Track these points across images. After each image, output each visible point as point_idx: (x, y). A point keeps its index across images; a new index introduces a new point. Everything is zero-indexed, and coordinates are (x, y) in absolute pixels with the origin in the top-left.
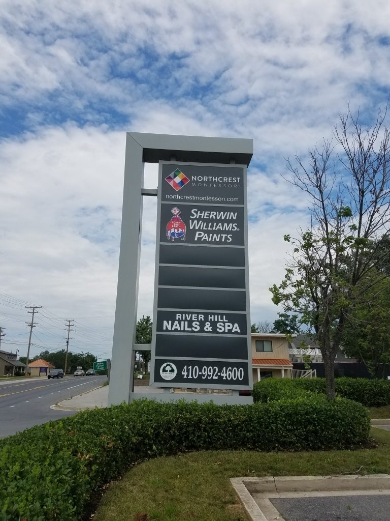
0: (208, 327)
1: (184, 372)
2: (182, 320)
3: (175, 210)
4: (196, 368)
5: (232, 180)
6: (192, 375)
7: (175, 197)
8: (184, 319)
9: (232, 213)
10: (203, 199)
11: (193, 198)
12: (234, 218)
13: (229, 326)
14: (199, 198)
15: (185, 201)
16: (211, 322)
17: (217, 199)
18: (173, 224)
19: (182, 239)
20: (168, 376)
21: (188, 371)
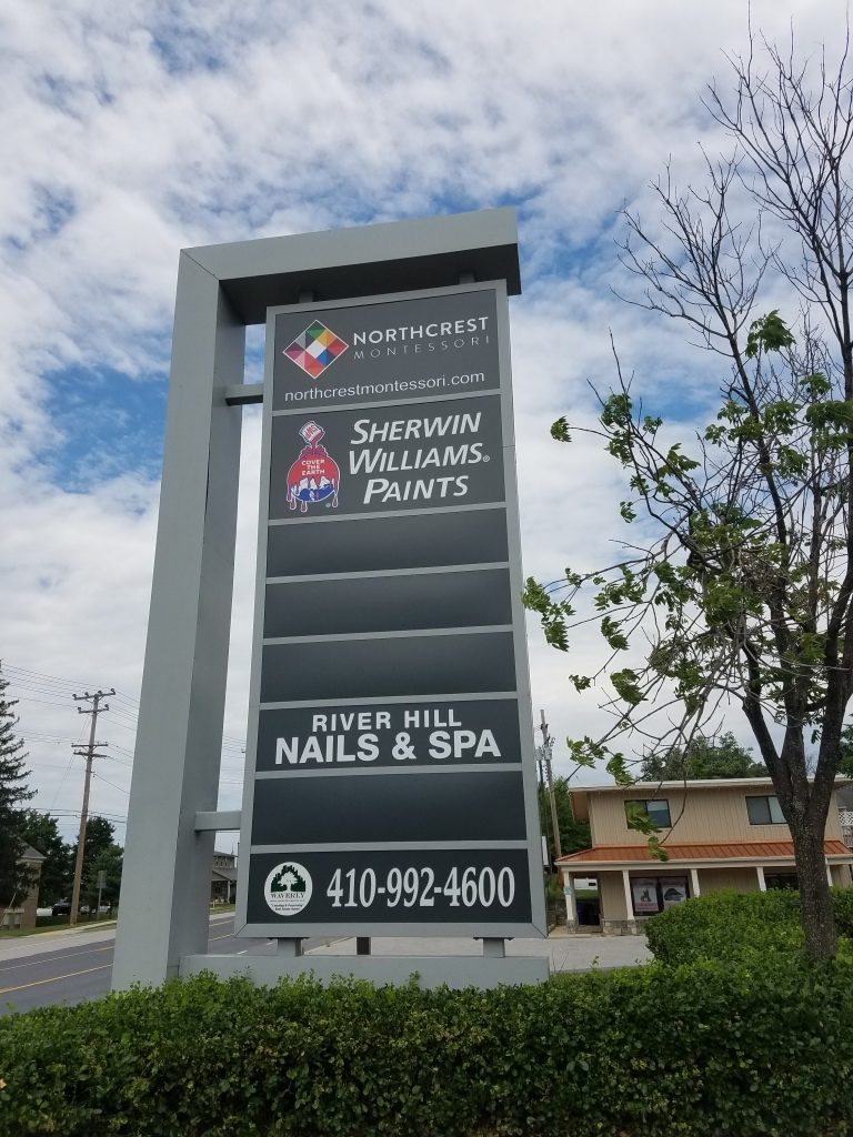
0: (403, 747)
1: (334, 888)
2: (329, 732)
3: (309, 430)
4: (368, 875)
5: (466, 327)
6: (357, 899)
7: (308, 395)
8: (334, 729)
9: (467, 417)
10: (384, 388)
11: (359, 390)
12: (474, 429)
13: (465, 739)
14: (375, 389)
15: (337, 400)
16: (411, 731)
17: (423, 384)
18: (305, 468)
19: (328, 505)
20: (287, 903)
21: (345, 883)
